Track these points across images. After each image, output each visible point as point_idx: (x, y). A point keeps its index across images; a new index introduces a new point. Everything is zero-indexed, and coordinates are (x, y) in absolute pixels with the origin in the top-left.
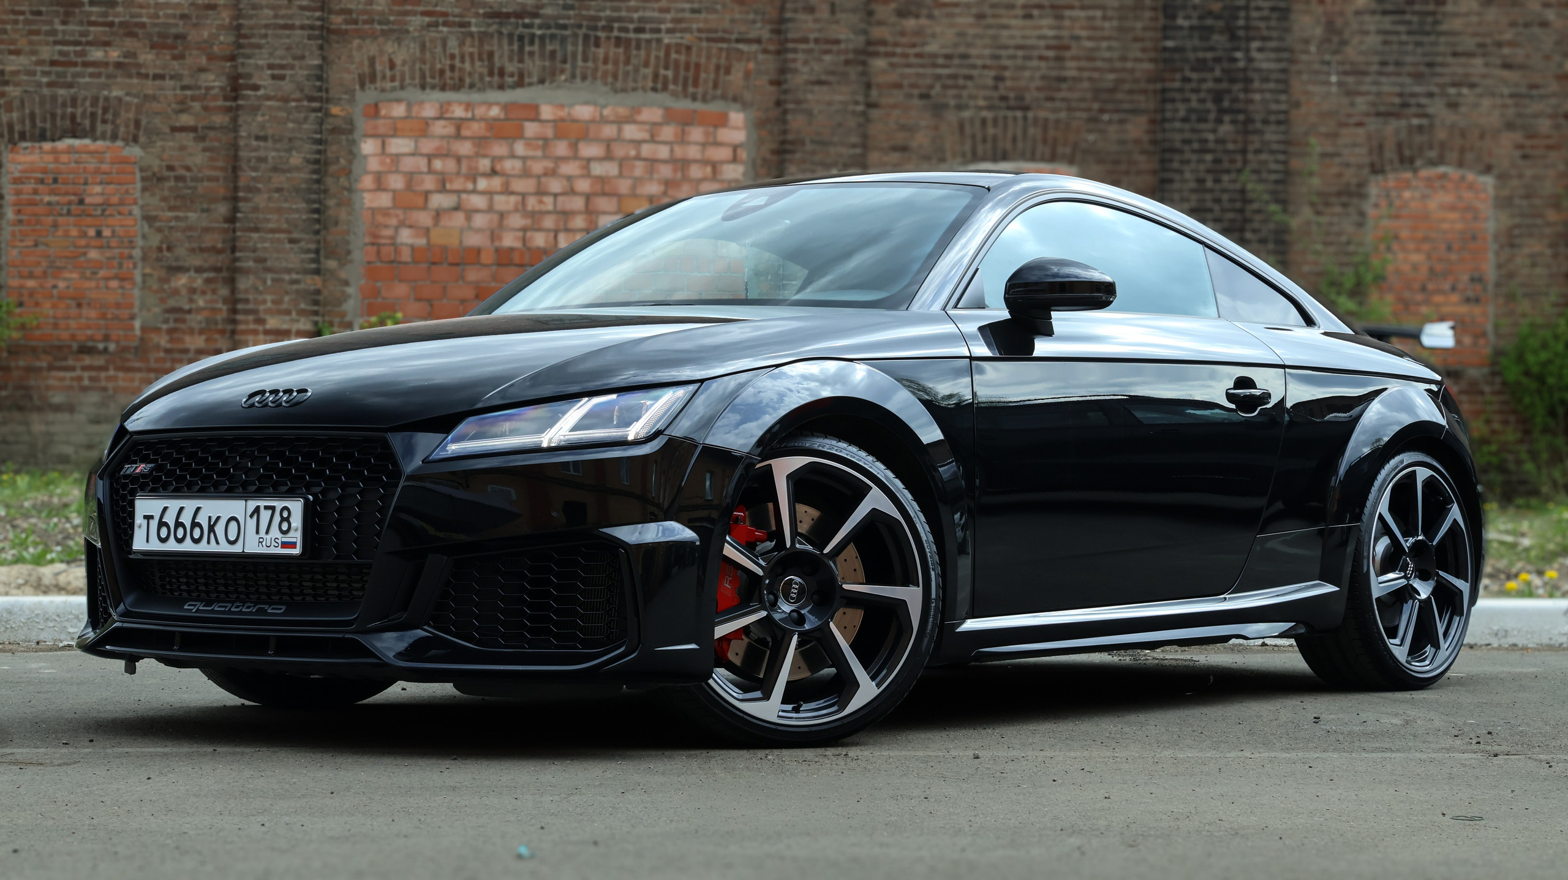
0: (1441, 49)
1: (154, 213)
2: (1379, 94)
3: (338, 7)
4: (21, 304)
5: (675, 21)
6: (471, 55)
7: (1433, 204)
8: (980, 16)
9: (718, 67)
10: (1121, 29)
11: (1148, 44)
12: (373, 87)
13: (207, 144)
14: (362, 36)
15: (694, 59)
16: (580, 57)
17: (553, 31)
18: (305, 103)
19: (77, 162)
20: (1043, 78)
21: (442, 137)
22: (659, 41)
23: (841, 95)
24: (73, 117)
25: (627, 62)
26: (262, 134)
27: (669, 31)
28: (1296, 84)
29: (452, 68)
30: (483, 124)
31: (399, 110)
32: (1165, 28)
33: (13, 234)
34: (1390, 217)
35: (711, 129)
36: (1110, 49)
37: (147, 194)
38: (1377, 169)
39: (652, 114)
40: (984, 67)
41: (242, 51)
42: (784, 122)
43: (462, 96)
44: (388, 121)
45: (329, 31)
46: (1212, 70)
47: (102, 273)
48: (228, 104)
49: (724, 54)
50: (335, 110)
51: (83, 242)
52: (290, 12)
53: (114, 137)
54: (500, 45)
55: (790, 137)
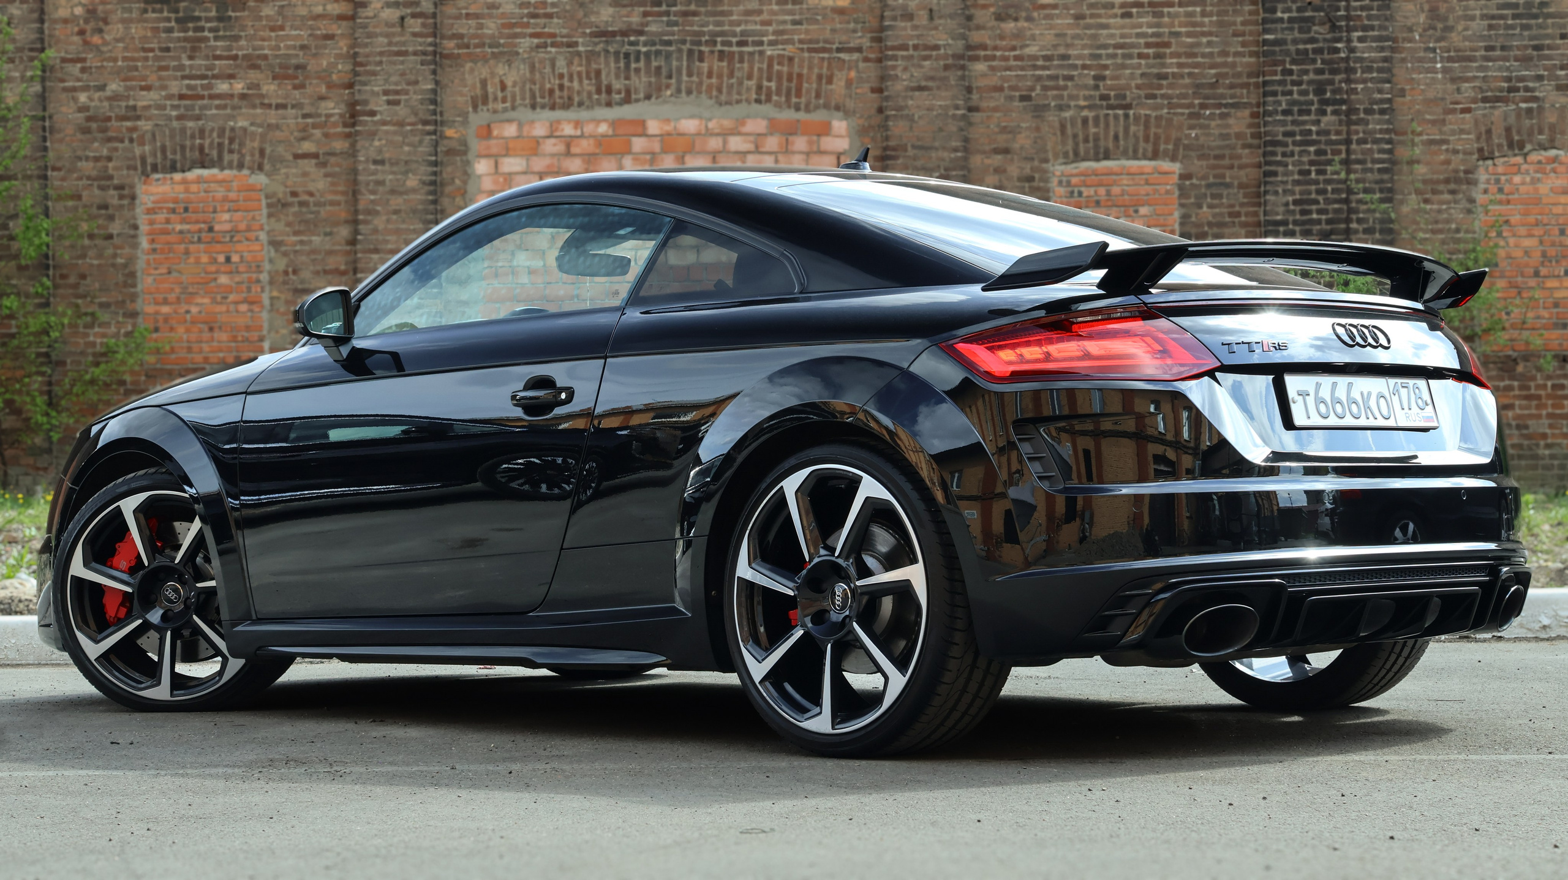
0: (1550, 31)
1: (280, 238)
2: (1485, 79)
3: (450, 33)
4: (156, 330)
5: (776, 33)
6: (579, 74)
7: (1544, 188)
8: (1079, 17)
9: (820, 77)
10: (1221, 24)
11: (1248, 38)
12: (485, 108)
13: (329, 169)
14: (474, 58)
15: (796, 69)
16: (684, 72)
17: (658, 47)
18: (420, 127)
19: (206, 191)
20: (1143, 75)
21: (553, 155)
22: (761, 53)
23: (942, 100)
24: (201, 148)
25: (731, 75)
26: (379, 158)
27: (771, 43)
28: (1400, 73)
29: (561, 87)
30: (592, 141)
31: (511, 130)
32: (1265, 21)
33: (148, 262)
34: (1500, 202)
35: (815, 138)
36: (1209, 43)
37: (273, 220)
38: (1485, 155)
39: (756, 125)
40: (1084, 67)
41: (358, 78)
42: (886, 128)
43: (572, 114)
44: (501, 141)
45: (442, 56)
46: (1314, 61)
47: (232, 297)
48: (347, 130)
49: (826, 64)
50: (449, 132)
51: (213, 268)
52: (403, 39)
53: (241, 166)
54: (607, 64)
55: (891, 143)
